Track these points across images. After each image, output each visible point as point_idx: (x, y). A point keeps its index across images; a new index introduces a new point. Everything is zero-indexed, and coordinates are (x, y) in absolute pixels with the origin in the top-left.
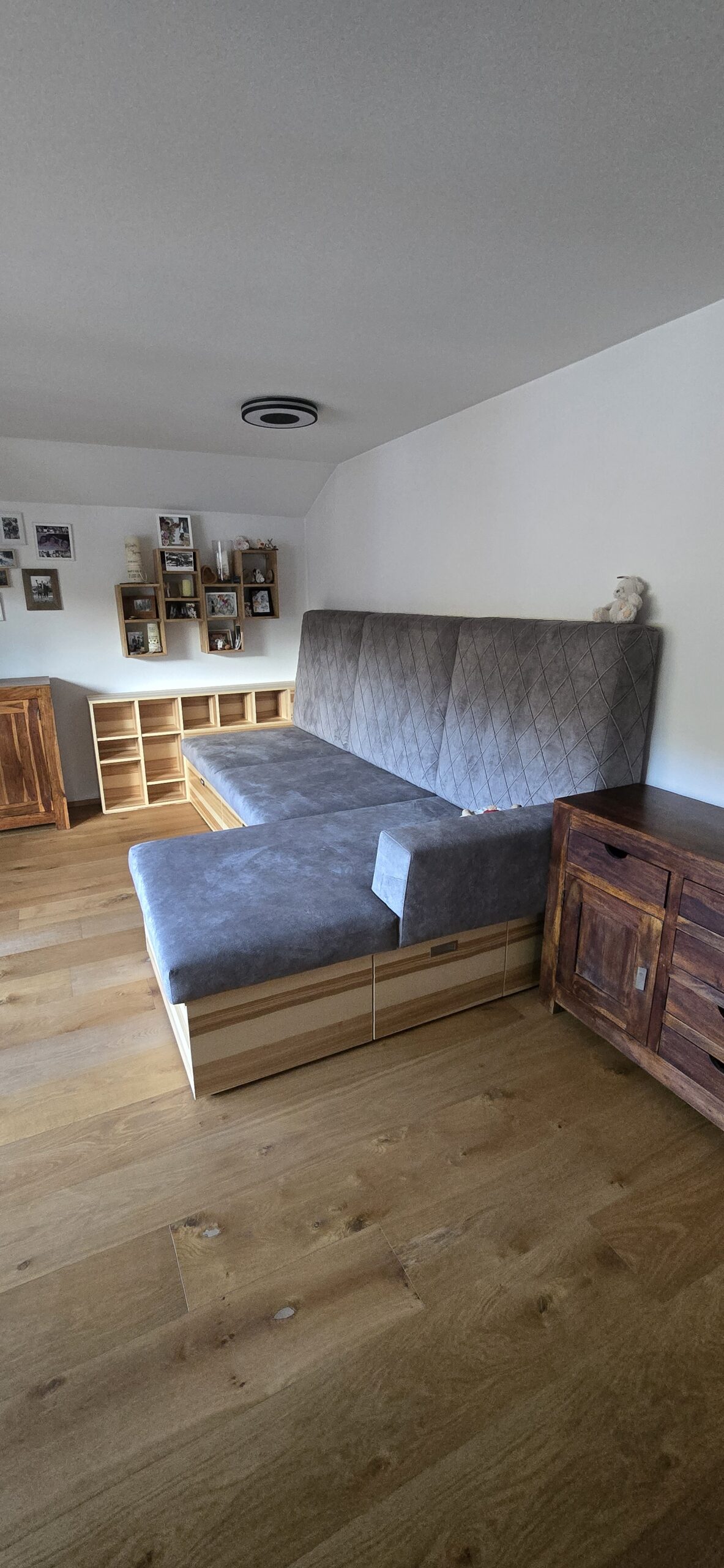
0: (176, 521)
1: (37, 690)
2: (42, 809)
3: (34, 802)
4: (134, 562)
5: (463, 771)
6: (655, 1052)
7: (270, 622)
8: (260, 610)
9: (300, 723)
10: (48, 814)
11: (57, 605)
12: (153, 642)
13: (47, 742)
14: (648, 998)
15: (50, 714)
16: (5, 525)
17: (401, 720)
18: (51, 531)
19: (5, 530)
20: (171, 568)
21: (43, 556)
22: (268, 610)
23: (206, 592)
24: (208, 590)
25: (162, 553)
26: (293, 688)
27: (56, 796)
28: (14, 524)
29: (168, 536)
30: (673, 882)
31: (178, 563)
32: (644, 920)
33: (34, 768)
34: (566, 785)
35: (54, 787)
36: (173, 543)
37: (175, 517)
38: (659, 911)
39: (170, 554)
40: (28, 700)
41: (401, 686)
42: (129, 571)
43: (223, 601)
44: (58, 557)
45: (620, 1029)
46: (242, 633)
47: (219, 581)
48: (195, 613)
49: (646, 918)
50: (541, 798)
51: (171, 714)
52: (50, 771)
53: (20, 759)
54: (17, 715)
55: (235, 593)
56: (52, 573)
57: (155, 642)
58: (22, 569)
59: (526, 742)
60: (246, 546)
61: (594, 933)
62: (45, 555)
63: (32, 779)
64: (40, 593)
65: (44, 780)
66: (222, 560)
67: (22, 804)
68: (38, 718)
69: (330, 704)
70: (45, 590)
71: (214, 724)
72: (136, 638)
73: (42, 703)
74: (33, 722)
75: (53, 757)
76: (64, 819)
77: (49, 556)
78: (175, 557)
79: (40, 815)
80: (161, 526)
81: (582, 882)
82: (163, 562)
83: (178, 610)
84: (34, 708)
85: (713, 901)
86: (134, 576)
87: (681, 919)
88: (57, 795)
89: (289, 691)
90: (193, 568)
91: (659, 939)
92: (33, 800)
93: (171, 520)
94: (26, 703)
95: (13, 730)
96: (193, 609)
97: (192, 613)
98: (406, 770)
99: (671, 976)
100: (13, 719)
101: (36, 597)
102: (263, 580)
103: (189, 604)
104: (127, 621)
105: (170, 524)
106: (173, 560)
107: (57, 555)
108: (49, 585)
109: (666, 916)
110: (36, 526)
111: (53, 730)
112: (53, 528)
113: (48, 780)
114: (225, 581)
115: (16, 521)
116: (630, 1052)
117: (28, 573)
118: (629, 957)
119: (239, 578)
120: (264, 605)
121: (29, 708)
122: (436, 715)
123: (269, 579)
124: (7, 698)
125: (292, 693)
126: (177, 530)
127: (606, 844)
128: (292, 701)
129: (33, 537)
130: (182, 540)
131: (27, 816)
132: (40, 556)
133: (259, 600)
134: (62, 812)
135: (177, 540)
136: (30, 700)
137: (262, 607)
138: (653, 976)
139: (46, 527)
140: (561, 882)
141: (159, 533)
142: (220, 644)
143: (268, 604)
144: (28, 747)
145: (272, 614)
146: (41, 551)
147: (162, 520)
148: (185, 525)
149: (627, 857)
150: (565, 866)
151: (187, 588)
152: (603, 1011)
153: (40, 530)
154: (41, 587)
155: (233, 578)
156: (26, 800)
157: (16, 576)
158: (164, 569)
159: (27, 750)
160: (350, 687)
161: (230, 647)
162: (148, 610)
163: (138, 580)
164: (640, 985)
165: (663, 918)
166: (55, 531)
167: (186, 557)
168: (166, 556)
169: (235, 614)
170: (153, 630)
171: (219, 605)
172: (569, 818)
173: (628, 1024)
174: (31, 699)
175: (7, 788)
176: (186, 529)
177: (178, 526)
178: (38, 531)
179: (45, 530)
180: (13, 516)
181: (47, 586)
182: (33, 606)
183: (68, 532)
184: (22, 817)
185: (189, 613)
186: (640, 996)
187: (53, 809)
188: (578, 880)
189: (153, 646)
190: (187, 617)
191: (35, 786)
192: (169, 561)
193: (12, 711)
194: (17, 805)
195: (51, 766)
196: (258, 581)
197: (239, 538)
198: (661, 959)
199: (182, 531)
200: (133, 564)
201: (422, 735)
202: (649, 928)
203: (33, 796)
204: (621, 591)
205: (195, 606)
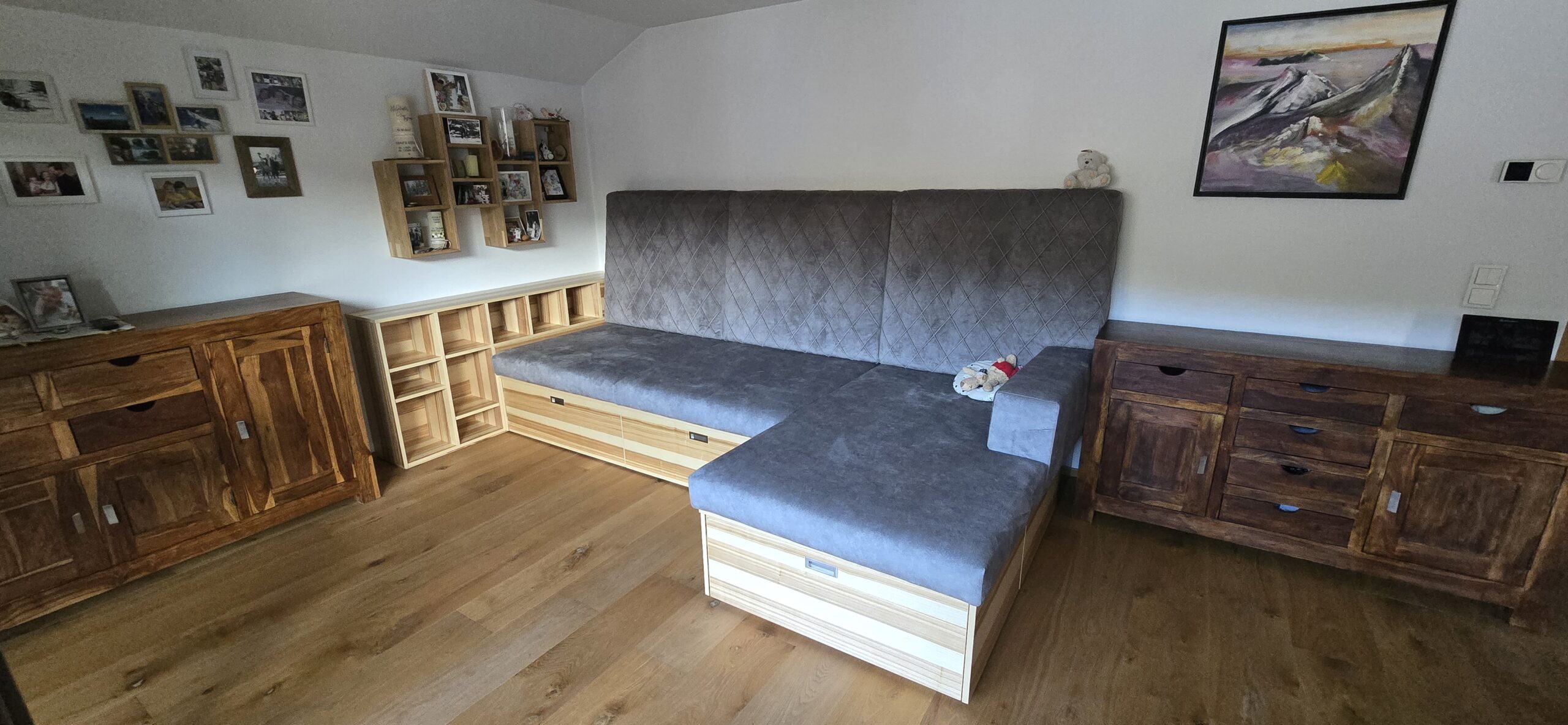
0: (451, 80)
1: (321, 309)
2: (340, 479)
3: (328, 472)
4: (406, 130)
5: (925, 335)
6: (1214, 518)
7: (559, 207)
8: (552, 193)
9: (622, 317)
10: (349, 484)
11: (292, 189)
12: (439, 235)
13: (342, 384)
14: (1208, 479)
15: (342, 343)
16: (201, 69)
17: (817, 296)
18: (276, 81)
19: (201, 76)
20: (456, 140)
21: (266, 118)
22: (561, 193)
23: (500, 170)
24: (501, 168)
25: (445, 120)
26: (602, 282)
27: (358, 455)
28: (215, 67)
29: (444, 99)
30: (1235, 383)
31: (464, 134)
32: (1204, 419)
33: (325, 422)
34: (1070, 329)
35: (355, 444)
36: (451, 107)
37: (450, 74)
38: (1221, 409)
39: (455, 122)
40: (308, 327)
41: (811, 263)
42: (399, 143)
43: (515, 181)
44: (290, 120)
45: (1176, 512)
46: (541, 221)
47: (506, 157)
48: (487, 197)
49: (1205, 417)
50: (1038, 344)
51: (459, 326)
52: (347, 422)
53: (302, 413)
54: (292, 351)
55: (527, 172)
56: (282, 143)
57: (442, 236)
58: (234, 137)
59: (1008, 299)
60: (530, 116)
61: (1142, 441)
62: (268, 117)
63: (321, 440)
64: (265, 173)
65: (340, 439)
66: (507, 132)
67: (310, 479)
68: (326, 350)
69: (684, 293)
70: (274, 168)
71: (517, 331)
72: (414, 231)
73: (330, 328)
74: (318, 358)
75: (350, 403)
76: (371, 486)
77: (275, 118)
78: (459, 126)
79: (340, 488)
80: (434, 85)
81: (1130, 403)
82: (447, 133)
83: (464, 193)
84: (318, 337)
85: (1276, 388)
86: (408, 149)
87: (1245, 409)
88: (360, 454)
89: (598, 284)
90: (480, 140)
91: (1220, 430)
92: (325, 469)
93: (445, 78)
94: (306, 332)
95: (289, 372)
96: (484, 192)
97: (483, 196)
98: (833, 346)
99: (1233, 455)
100: (287, 356)
101: (260, 177)
102: (551, 156)
103: (478, 186)
104: (408, 209)
105: (445, 84)
106: (456, 129)
107: (288, 117)
108: (279, 160)
109: (1227, 411)
110: (253, 74)
111: (348, 364)
112: (279, 78)
113: (345, 437)
114: (512, 157)
115: (218, 63)
116: (1187, 527)
117: (244, 144)
118: (1185, 452)
119: (533, 154)
120: (555, 187)
121: (311, 338)
122: (872, 286)
123: (561, 156)
124: (277, 327)
125: (602, 286)
126: (453, 91)
127: (1159, 367)
128: (602, 296)
129: (248, 91)
130: (461, 104)
131: (320, 494)
132: (261, 118)
133: (549, 180)
134: (368, 476)
135: (456, 105)
136: (312, 326)
137: (555, 189)
138: (1213, 460)
139: (267, 76)
140: (1104, 408)
141: (434, 94)
142: (517, 234)
143: (559, 185)
144: (312, 395)
145: (567, 196)
146: (263, 110)
147: (434, 76)
148: (463, 87)
149: (1186, 372)
150: (1109, 394)
151: (472, 165)
152: (1154, 503)
153: (258, 80)
154: (267, 164)
155: (523, 155)
156: (315, 471)
157: (224, 146)
158: (448, 140)
159: (311, 401)
160: (717, 271)
161: (526, 239)
162: (425, 194)
163: (413, 154)
164: (1201, 470)
165: (1225, 413)
166: (282, 82)
167: (472, 127)
168: (449, 123)
169: (528, 198)
170: (437, 222)
171: (511, 186)
172: (1114, 353)
173: (1184, 504)
174: (314, 325)
175: (285, 460)
176: (464, 90)
177: (454, 86)
178: (255, 81)
179: (267, 81)
180: (213, 56)
181: (277, 162)
182: (255, 191)
183: (301, 85)
184: (314, 496)
185: (478, 197)
186: (1199, 481)
187: (355, 476)
188: (1126, 402)
189: (437, 240)
190: (474, 202)
191: (327, 449)
192: (452, 131)
193: (285, 346)
194: (302, 482)
195: (348, 416)
197: (517, 106)
198: (1222, 445)
199: (459, 93)
200: (402, 133)
201: (853, 310)
202: (1210, 424)
203: (325, 463)
204: (1090, 161)
205: (486, 188)
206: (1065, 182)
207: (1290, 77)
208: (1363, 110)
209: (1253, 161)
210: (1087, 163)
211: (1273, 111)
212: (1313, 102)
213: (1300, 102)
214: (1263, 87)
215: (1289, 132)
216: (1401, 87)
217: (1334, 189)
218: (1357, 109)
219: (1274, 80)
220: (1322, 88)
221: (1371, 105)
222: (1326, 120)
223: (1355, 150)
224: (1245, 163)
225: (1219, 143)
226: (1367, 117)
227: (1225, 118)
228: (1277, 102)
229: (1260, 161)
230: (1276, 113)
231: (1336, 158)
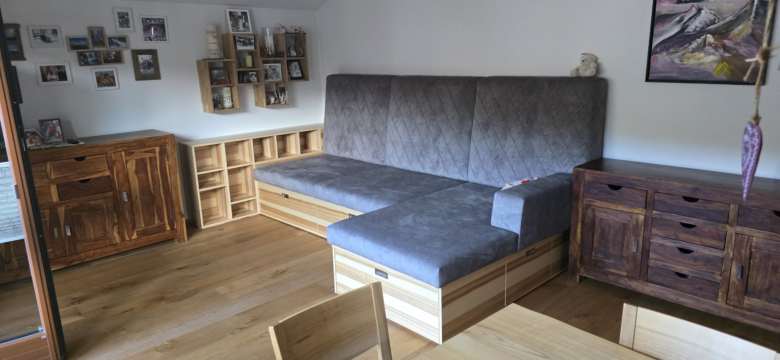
0: (240, 14)
1: (165, 138)
2: (168, 228)
3: (162, 223)
4: (214, 43)
5: (492, 164)
6: (645, 281)
7: (299, 84)
8: (295, 75)
9: (332, 151)
10: (172, 231)
11: (156, 76)
12: (229, 100)
13: (173, 178)
14: (639, 255)
15: (174, 156)
16: (120, 18)
17: (435, 140)
18: (152, 21)
19: (119, 21)
20: (240, 47)
21: (147, 40)
22: (300, 75)
23: (263, 63)
24: (265, 62)
25: (234, 37)
26: (322, 128)
27: (178, 217)
28: (126, 16)
29: (235, 25)
30: (649, 196)
31: (245, 44)
32: (634, 217)
33: (163, 197)
34: (569, 162)
35: (177, 210)
36: (239, 30)
37: (239, 12)
38: (642, 211)
39: (239, 38)
40: (159, 147)
41: (433, 120)
42: (210, 50)
43: (273, 69)
44: (157, 40)
45: (623, 276)
46: (286, 92)
47: (268, 56)
48: (256, 79)
49: (634, 216)
50: (552, 171)
51: (237, 152)
52: (174, 199)
53: (152, 191)
54: (150, 158)
55: (280, 64)
56: (153, 53)
57: (230, 101)
58: (132, 50)
59: (536, 143)
60: (283, 31)
61: (603, 231)
62: (148, 40)
63: (161, 206)
64: (144, 68)
65: (170, 207)
66: (269, 41)
67: (154, 226)
68: (166, 159)
69: (365, 137)
70: (149, 65)
71: (270, 156)
72: (215, 98)
73: (169, 148)
74: (162, 163)
75: (176, 188)
76: (183, 235)
77: (151, 40)
78: (242, 40)
79: (167, 233)
80: (230, 18)
81: (594, 207)
82: (235, 44)
83: (243, 78)
84: (163, 152)
85: (670, 199)
86: (214, 54)
87: (654, 212)
88: (179, 216)
89: (320, 130)
90: (254, 47)
91: (643, 224)
92: (161, 222)
93: (237, 13)
94: (157, 149)
95: (148, 170)
96: (254, 76)
97: (254, 78)
98: (442, 170)
99: (651, 241)
100: (148, 161)
101: (142, 70)
102: (295, 54)
103: (251, 73)
104: (213, 86)
105: (236, 17)
106: (241, 42)
107: (157, 39)
108: (151, 61)
109: (646, 213)
110: (142, 18)
111: (176, 168)
112: (154, 19)
113: (172, 207)
114: (272, 56)
115: (127, 14)
116: (630, 286)
117: (136, 53)
118: (626, 238)
119: (283, 53)
120: (297, 72)
121: (160, 153)
122: (464, 134)
123: (301, 53)
124: (144, 146)
125: (322, 132)
126: (241, 20)
127: (608, 185)
128: (322, 138)
129: (139, 26)
130: (245, 27)
131: (158, 234)
132: (145, 40)
133: (294, 68)
134: (182, 228)
135: (241, 28)
136: (161, 147)
137: (297, 73)
138: (641, 244)
139: (148, 19)
140: (580, 210)
141: (230, 23)
142: (273, 100)
143: (299, 71)
144: (158, 182)
145: (304, 77)
146: (145, 36)
147: (231, 13)
148: (246, 17)
149: (622, 188)
150: (583, 201)
151: (249, 61)
152: (612, 270)
153: (144, 21)
154: (145, 63)
155: (278, 54)
156: (156, 222)
157: (127, 55)
158: (236, 48)
159: (158, 185)
160: (383, 124)
161: (278, 103)
162: (223, 78)
163: (217, 56)
164: (634, 250)
165: (645, 214)
166: (155, 21)
167: (249, 40)
168: (237, 39)
169: (280, 79)
170: (227, 92)
171: (270, 72)
172: (584, 176)
173: (628, 272)
174: (161, 146)
175: (143, 215)
176: (246, 20)
177: (241, 17)
178: (143, 22)
179: (148, 21)
180: (125, 11)
181: (150, 62)
182: (140, 77)
183: (164, 22)
184: (154, 235)
185: (251, 79)
186: (634, 256)
187: (175, 227)
188: (592, 206)
189: (227, 103)
190: (249, 81)
191: (163, 212)
192: (238, 43)
193: (147, 156)
194: (150, 227)
195: (174, 194)
196: (292, 55)
197: (277, 26)
198: (645, 234)
199: (244, 21)
200: (212, 45)
201: (454, 148)
202: (637, 220)
203: (161, 219)
204: (585, 61)
205: (255, 74)
206: (571, 73)
207: (694, 11)
208: (736, 31)
209: (677, 61)
210: (583, 61)
211: (686, 31)
212: (708, 26)
213: (701, 26)
214: (680, 16)
215: (696, 44)
216: (754, 17)
217: (724, 78)
218: (732, 30)
219: (686, 12)
220: (712, 18)
221: (740, 27)
222: (716, 36)
223: (734, 55)
224: (673, 62)
225: (658, 50)
226: (738, 35)
227: (660, 35)
228: (688, 26)
229: (681, 61)
230: (688, 32)
231: (723, 59)
